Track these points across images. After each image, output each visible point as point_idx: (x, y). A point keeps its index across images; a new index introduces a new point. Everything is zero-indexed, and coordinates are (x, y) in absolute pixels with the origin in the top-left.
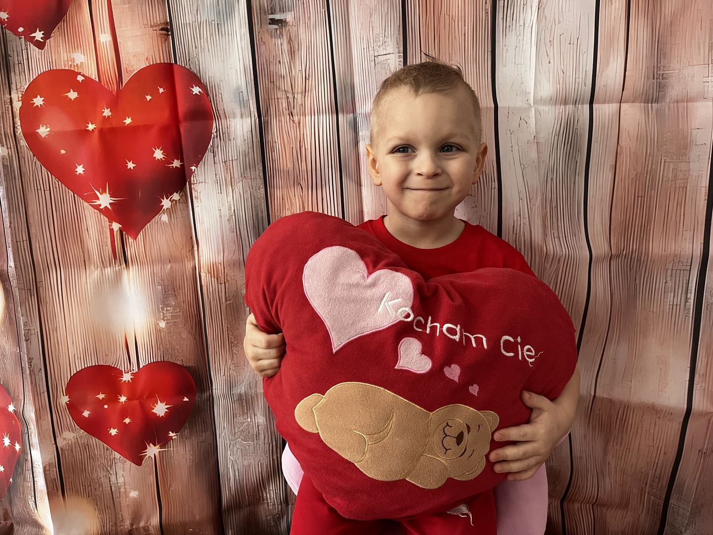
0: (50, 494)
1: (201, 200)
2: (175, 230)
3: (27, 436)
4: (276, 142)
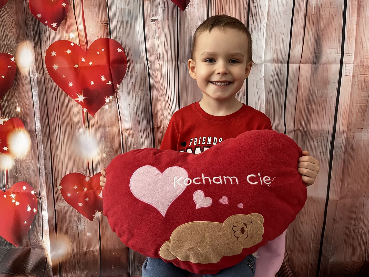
1: (121, 100)
2: (111, 112)
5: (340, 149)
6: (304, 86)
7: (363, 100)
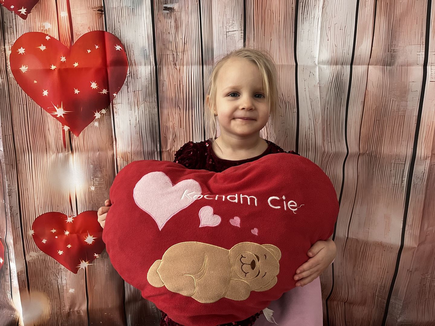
0: (21, 290)
1: (119, 114)
2: (102, 131)
3: (7, 253)
4: (165, 81)
6: (374, 96)
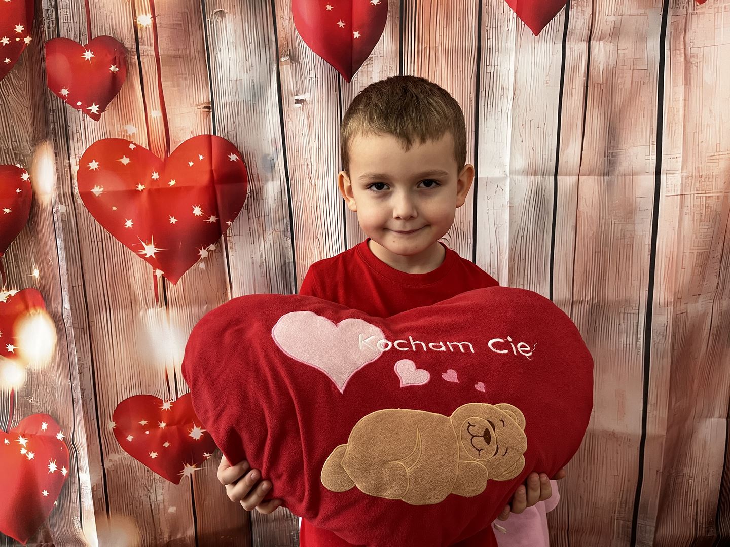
0: (97, 513)
2: (211, 276)
5: (663, 336)
6: (589, 218)
7: (703, 241)
